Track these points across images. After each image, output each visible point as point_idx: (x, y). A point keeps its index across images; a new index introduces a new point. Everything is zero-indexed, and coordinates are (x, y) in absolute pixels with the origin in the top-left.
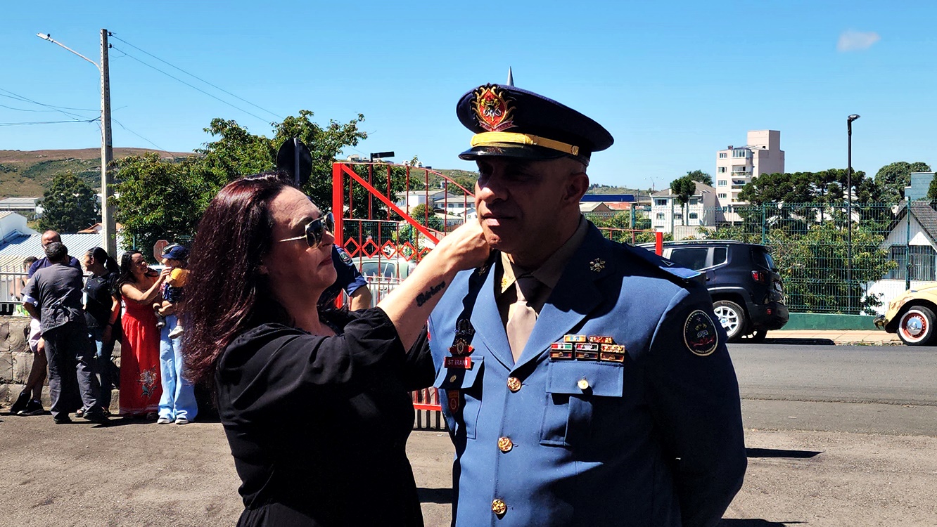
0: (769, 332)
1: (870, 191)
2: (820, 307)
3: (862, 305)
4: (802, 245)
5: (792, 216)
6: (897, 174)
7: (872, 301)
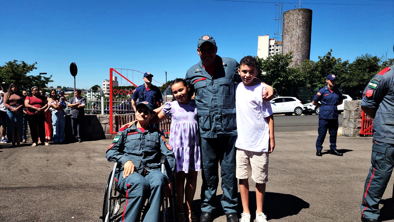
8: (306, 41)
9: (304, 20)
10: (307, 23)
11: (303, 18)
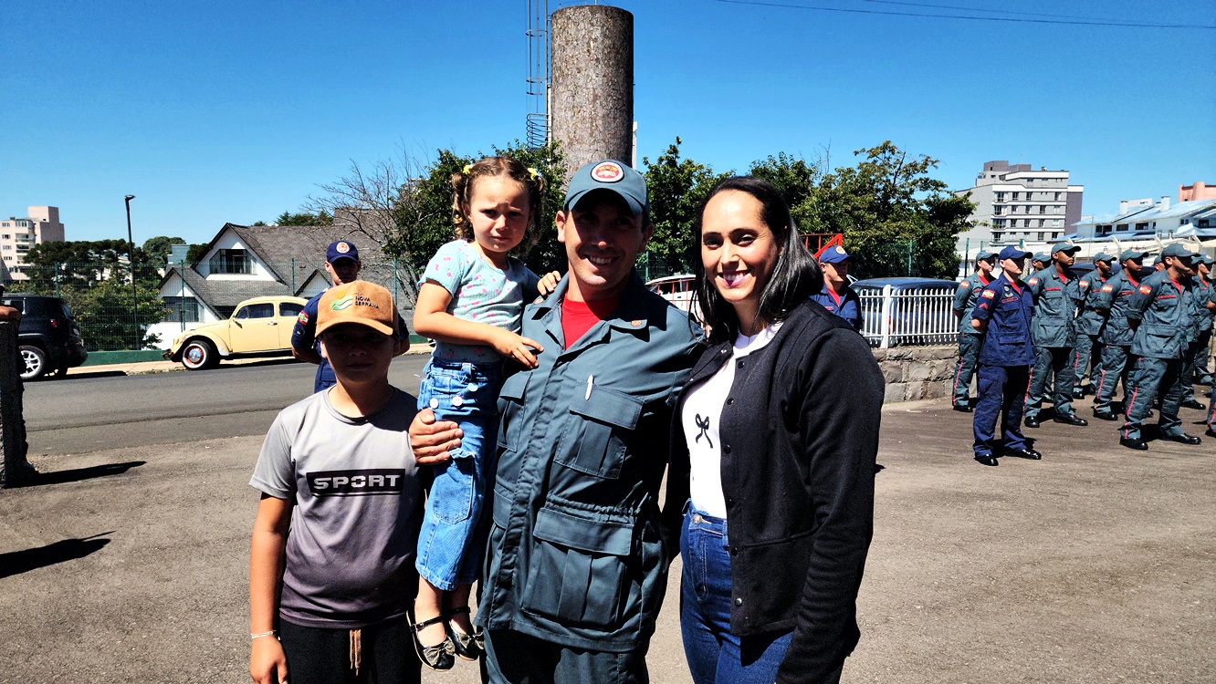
0: (69, 369)
1: (140, 257)
2: (109, 346)
3: (145, 343)
4: (90, 298)
5: (75, 275)
6: (161, 246)
7: (153, 339)
8: (616, 109)
9: (608, 42)
10: (618, 53)
11: (605, 36)
